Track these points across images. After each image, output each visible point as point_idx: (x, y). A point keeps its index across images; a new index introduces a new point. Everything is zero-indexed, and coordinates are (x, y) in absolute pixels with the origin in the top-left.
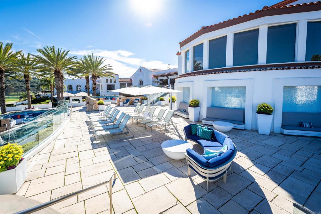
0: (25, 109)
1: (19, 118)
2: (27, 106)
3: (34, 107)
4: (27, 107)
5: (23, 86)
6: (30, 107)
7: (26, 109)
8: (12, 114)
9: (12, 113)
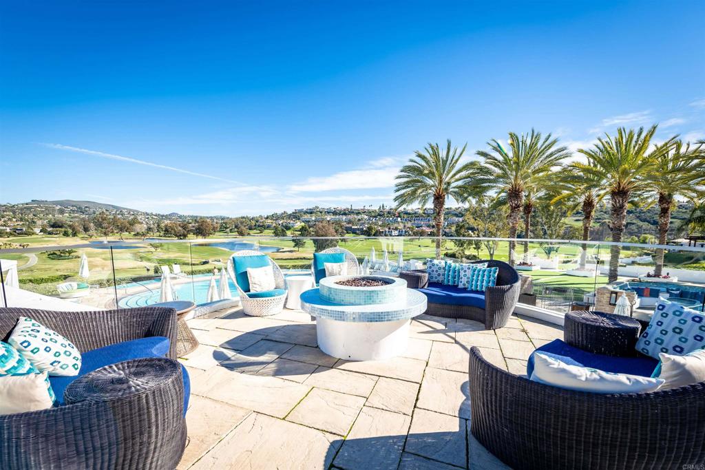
0: (646, 275)
1: (646, 296)
2: (651, 270)
3: (668, 274)
4: (652, 273)
5: (633, 224)
6: (660, 272)
7: (649, 276)
8: (634, 285)
9: (633, 281)
